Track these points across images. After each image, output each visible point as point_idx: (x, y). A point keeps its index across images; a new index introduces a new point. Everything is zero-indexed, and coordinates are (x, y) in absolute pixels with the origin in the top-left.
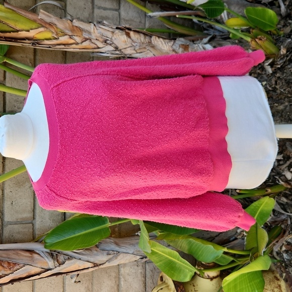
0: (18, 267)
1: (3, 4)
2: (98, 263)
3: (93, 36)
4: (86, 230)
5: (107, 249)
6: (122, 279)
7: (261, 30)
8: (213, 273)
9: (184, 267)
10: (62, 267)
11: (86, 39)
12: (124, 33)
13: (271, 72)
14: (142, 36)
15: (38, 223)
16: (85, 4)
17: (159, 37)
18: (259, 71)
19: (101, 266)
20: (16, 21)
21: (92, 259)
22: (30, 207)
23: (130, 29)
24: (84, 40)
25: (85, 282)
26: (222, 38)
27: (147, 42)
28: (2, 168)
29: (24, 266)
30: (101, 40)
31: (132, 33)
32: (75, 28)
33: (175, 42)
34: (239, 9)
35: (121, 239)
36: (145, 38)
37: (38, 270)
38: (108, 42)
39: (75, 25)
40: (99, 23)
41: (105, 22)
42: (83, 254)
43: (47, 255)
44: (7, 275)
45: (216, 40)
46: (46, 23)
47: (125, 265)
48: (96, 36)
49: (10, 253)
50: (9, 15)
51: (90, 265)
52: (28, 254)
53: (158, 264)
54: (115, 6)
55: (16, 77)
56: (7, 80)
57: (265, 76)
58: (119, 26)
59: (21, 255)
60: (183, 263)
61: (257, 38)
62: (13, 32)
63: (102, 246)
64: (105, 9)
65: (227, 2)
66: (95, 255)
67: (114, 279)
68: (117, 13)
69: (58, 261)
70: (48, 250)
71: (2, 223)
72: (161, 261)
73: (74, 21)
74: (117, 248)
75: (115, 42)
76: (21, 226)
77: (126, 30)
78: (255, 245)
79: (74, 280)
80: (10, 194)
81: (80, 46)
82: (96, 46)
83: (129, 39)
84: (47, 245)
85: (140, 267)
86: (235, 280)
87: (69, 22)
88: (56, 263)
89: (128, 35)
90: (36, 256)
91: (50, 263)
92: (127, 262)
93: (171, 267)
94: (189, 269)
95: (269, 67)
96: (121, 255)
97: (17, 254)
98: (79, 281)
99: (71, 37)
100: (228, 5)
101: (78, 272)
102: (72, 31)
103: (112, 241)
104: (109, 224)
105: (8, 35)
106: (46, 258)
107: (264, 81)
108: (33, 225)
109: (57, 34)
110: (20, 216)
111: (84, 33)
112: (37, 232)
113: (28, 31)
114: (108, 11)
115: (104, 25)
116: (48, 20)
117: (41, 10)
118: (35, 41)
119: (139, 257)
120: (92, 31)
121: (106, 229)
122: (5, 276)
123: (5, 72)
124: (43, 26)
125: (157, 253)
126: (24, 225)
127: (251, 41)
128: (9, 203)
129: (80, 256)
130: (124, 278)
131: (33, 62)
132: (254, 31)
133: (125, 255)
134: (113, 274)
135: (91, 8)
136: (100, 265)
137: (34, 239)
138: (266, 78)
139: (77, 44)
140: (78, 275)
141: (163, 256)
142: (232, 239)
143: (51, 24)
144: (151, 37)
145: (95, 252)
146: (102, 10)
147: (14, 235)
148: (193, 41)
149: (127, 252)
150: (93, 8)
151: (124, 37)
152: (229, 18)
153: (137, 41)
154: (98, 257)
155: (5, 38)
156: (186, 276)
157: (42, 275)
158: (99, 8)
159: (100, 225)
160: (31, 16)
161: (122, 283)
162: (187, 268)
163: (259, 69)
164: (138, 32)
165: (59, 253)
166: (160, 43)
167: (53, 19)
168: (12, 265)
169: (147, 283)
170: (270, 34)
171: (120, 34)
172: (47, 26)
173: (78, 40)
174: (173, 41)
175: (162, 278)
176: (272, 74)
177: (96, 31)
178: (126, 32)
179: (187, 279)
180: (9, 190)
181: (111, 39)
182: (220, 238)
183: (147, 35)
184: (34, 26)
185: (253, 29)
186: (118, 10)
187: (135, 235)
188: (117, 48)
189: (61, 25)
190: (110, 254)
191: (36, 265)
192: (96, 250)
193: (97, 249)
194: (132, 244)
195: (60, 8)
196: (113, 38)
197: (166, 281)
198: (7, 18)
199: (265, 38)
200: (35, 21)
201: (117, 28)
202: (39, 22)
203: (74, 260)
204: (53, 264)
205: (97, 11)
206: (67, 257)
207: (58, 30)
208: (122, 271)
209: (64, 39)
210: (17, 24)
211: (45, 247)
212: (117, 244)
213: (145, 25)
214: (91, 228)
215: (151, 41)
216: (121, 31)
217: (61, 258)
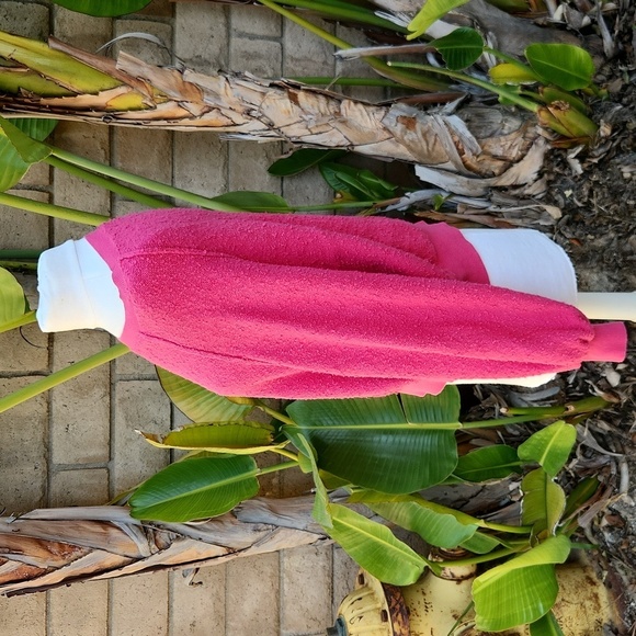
0: (79, 553)
1: (47, 42)
2: (236, 546)
3: (224, 103)
4: (211, 483)
5: (254, 519)
6: (286, 580)
7: (560, 89)
8: (461, 569)
9: (404, 556)
10: (165, 553)
11: (210, 109)
12: (286, 94)
13: (581, 171)
14: (322, 99)
15: (118, 469)
16: (211, 28)
17: (356, 102)
18: (556, 169)
19: (242, 554)
20: (73, 74)
21: (223, 540)
22: (102, 438)
23: (297, 87)
24: (206, 109)
25: (211, 584)
26: (483, 102)
27: (332, 111)
28: (47, 359)
29: (91, 551)
30: (240, 109)
31: (301, 95)
32: (188, 87)
33: (387, 112)
34: (519, 42)
35: (281, 501)
36: (328, 103)
37: (119, 560)
38: (254, 113)
39: (187, 80)
40: (237, 75)
41: (247, 74)
42: (206, 530)
43: (135, 530)
44: (58, 569)
45: (472, 104)
46: (131, 77)
47: (291, 551)
48: (231, 103)
49: (64, 525)
50: (58, 63)
51: (220, 551)
52: (98, 529)
53: (352, 550)
54: (273, 30)
55: (74, 178)
56: (55, 183)
57: (569, 178)
58: (277, 82)
59: (85, 530)
60: (401, 548)
61: (552, 106)
62: (67, 95)
63: (245, 515)
64: (252, 37)
65: (494, 30)
66: (230, 531)
67: (269, 579)
68: (278, 44)
69: (156, 542)
70: (138, 522)
71: (48, 467)
72: (356, 544)
73: (186, 72)
74: (273, 519)
75: (267, 113)
76: (86, 472)
77: (290, 89)
78: (542, 516)
79: (189, 579)
80: (64, 410)
81: (197, 121)
82: (229, 122)
83: (295, 107)
84: (135, 510)
85: (322, 557)
86: (499, 582)
87: (176, 73)
88: (154, 546)
89: (294, 99)
90: (114, 532)
91: (142, 546)
92: (294, 545)
93: (377, 556)
94: (412, 561)
95: (577, 161)
96: (282, 533)
97: (77, 528)
98: (201, 583)
99: (179, 104)
100: (496, 35)
101: (197, 565)
102: (183, 91)
103: (264, 504)
104: (256, 472)
105: (56, 101)
106: (133, 537)
107: (568, 189)
108: (109, 471)
109: (152, 100)
110: (83, 454)
111: (205, 96)
112: (117, 486)
113: (96, 94)
114: (259, 41)
115: (245, 79)
116: (134, 71)
117: (121, 52)
118: (110, 113)
119: (316, 537)
120: (222, 91)
121: (249, 483)
122: (53, 571)
123: (51, 168)
124: (124, 84)
125: (348, 529)
126: (91, 472)
127: (540, 111)
128: (62, 428)
129: (201, 534)
130: (289, 576)
131: (107, 147)
132: (546, 90)
133: (289, 531)
134: (268, 570)
135: (224, 34)
136: (240, 551)
137: (111, 499)
138: (572, 183)
139: (192, 117)
140: (197, 569)
141: (360, 534)
142: (503, 503)
143: (140, 80)
144: (340, 102)
145: (231, 526)
146: (246, 40)
147: (72, 490)
148: (426, 109)
149: (293, 526)
150: (228, 36)
151: (286, 103)
152: (498, 63)
153: (311, 111)
154: (236, 535)
155: (51, 107)
156: (406, 574)
157: (126, 570)
158: (241, 35)
159: (240, 473)
160: (101, 64)
161: (286, 587)
162: (409, 559)
163: (557, 165)
164: (314, 92)
165: (158, 526)
166: (358, 113)
167: (146, 71)
168: (67, 549)
169: (335, 588)
170: (581, 96)
171: (278, 97)
172: (133, 83)
173: (195, 109)
174: (384, 108)
175: (362, 578)
176: (582, 175)
177: (229, 91)
178: (289, 93)
179: (410, 580)
180: (62, 403)
181: (260, 107)
182: (480, 501)
183: (332, 98)
184: (107, 85)
185: (544, 86)
186: (279, 39)
187: (310, 493)
188: (271, 126)
189: (160, 81)
190: (259, 531)
191: (114, 550)
192: (232, 523)
193: (234, 520)
194: (304, 511)
195: (158, 46)
196: (264, 106)
197: (370, 585)
198: (55, 70)
199: (567, 106)
200: (109, 74)
201: (272, 85)
202: (118, 76)
203: (188, 541)
204: (147, 549)
205: (236, 42)
206: (175, 535)
207: (155, 92)
208: (286, 562)
209: (165, 109)
210: (73, 80)
211: (132, 515)
212: (273, 510)
213: (334, 70)
214: (221, 479)
215: (340, 109)
216: (279, 91)
217: (163, 537)
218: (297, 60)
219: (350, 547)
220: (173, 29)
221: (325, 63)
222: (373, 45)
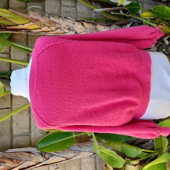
0: (22, 162)
1: (8, 10)
2: (69, 157)
3: (62, 26)
4: (61, 139)
5: (74, 149)
6: (83, 165)
7: (162, 19)
8: (136, 162)
9: (119, 159)
10: (48, 161)
11: (58, 28)
12: (80, 23)
13: (168, 44)
14: (91, 24)
15: (33, 135)
16: (56, 4)
17: (101, 25)
18: (161, 43)
19: (71, 160)
20: (16, 19)
21: (65, 156)
22: (28, 126)
23: (84, 21)
24: (57, 28)
25: (61, 168)
26: (138, 24)
27: (94, 28)
28: (10, 104)
29: (26, 161)
30: (67, 28)
31: (85, 23)
32: (51, 22)
33: (110, 27)
34: (148, 6)
35: (81, 143)
36: (93, 26)
37: (34, 163)
38: (71, 29)
39: (51, 20)
40: (66, 18)
41: (69, 17)
42: (59, 153)
43: (39, 154)
44: (16, 167)
45: (135, 25)
46: (34, 19)
47: (84, 158)
48: (64, 26)
49: (17, 154)
50: (12, 16)
51: (64, 159)
52: (28, 154)
54: (73, 4)
55: (17, 50)
56: (11, 51)
57: (164, 46)
58: (77, 20)
59: (24, 155)
60: (119, 157)
61: (160, 24)
62: (15, 26)
63: (71, 148)
64: (68, 7)
65: (141, 2)
66: (66, 153)
67: (78, 165)
68: (75, 9)
69: (45, 158)
70: (39, 152)
71: (12, 136)
73: (51, 17)
74: (79, 149)
75: (75, 29)
76: (23, 137)
77: (81, 22)
78: (161, 147)
79: (55, 167)
80: (16, 119)
81: (54, 32)
82: (64, 32)
83: (83, 27)
84: (38, 148)
85: (93, 158)
86: (149, 168)
87: (47, 18)
88: (44, 159)
89: (83, 24)
90: (32, 155)
91: (41, 159)
92: (85, 156)
93: (111, 160)
94: (122, 161)
95: (167, 41)
96: (82, 153)
97: (22, 154)
98: (58, 168)
99: (49, 27)
100: (142, 4)
101: (57, 163)
102: (50, 23)
103: (76, 145)
104: (74, 136)
105: (11, 27)
106: (38, 156)
107: (164, 49)
108: (30, 136)
109: (41, 26)
110: (22, 131)
111: (56, 25)
112: (32, 140)
113: (24, 25)
114: (70, 8)
115: (68, 19)
116: (35, 17)
117: (31, 12)
118: (28, 31)
119: (92, 153)
120: (61, 23)
121: (73, 139)
122: (15, 168)
123: (10, 47)
124: (32, 22)
125: (103, 152)
126: (25, 137)
127: (156, 26)
128: (16, 124)
129: (58, 154)
130: (83, 164)
131: (26, 40)
132: (158, 20)
133: (84, 152)
134: (77, 163)
135: (59, 6)
136: (70, 159)
137: (31, 145)
138: (165, 47)
139: (53, 31)
140: (57, 164)
141: (106, 154)
142: (146, 141)
143: (37, 20)
144: (96, 25)
145: (67, 152)
146: (66, 8)
147: (19, 142)
148: (121, 27)
149: (85, 151)
150: (61, 6)
151: (80, 26)
152: (142, 12)
153: (88, 28)
154: (68, 154)
155: (10, 29)
157: (36, 166)
158: (64, 6)
159: (69, 136)
160: (25, 16)
161: (83, 167)
162: (121, 160)
163: (161, 42)
164: (89, 22)
165: (46, 153)
166: (102, 28)
167: (38, 17)
168: (19, 161)
169: (97, 167)
170: (168, 21)
171: (78, 24)
172: (35, 21)
173: (53, 28)
174: (109, 26)
175: (106, 165)
176: (168, 45)
177: (63, 23)
178: (81, 23)
179: (121, 166)
180: (15, 117)
181: (73, 27)
182: (139, 141)
183: (94, 24)
184: (27, 22)
185: (157, 18)
186: (75, 7)
187: (90, 141)
188: (76, 32)
189: (42, 20)
190: (75, 153)
191: (33, 161)
192: (67, 151)
193: (68, 150)
194: (88, 146)
195: (42, 10)
196: (74, 27)
197: (109, 167)
198: (11, 18)
199: (165, 24)
200: (27, 19)
201: (76, 21)
202: (30, 19)
203: (55, 157)
204: (43, 160)
205: (63, 8)
206: (50, 155)
207: (41, 23)
208: (82, 160)
209: (45, 29)
210: (17, 21)
211: (38, 150)
212: (79, 146)
213: (92, 16)
214: (64, 138)
215: (96, 27)
216: (78, 22)
217: (47, 156)
218: (81, 13)
219: (104, 158)
220: (44, 5)
221: (89, 14)
222: (103, 8)
